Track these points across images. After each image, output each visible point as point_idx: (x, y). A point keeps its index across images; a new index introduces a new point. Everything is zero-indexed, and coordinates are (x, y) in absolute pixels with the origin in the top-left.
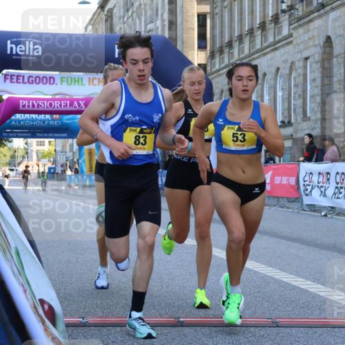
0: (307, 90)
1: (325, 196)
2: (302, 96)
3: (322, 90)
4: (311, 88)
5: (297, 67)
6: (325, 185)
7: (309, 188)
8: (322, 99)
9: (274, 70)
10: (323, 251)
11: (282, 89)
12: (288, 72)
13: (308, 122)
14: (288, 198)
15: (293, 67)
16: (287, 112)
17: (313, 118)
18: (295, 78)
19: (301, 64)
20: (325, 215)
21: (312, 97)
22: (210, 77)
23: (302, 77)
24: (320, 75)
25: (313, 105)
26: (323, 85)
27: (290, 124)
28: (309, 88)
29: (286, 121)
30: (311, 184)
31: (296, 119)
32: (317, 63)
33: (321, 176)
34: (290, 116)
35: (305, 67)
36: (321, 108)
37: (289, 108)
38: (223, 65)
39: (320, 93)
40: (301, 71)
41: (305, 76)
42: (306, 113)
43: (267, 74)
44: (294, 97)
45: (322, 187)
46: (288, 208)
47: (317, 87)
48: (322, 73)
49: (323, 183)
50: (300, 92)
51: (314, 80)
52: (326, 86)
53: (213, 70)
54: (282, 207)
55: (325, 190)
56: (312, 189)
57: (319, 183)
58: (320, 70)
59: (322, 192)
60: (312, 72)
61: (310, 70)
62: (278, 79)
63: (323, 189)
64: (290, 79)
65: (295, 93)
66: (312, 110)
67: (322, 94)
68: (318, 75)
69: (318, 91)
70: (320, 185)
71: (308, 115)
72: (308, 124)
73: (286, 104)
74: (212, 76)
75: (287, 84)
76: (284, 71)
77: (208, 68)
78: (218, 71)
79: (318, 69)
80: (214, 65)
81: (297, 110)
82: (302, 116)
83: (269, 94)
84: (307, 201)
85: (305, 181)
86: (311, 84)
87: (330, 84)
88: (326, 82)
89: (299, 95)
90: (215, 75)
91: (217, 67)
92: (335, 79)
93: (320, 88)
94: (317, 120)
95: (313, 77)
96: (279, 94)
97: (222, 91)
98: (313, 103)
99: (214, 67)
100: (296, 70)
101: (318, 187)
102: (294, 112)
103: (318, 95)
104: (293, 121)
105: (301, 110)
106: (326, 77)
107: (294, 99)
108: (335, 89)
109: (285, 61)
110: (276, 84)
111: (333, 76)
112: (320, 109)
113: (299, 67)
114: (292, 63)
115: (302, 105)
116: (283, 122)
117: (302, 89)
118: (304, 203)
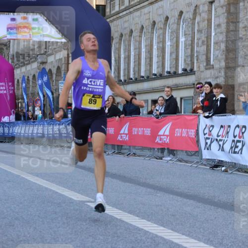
0: (211, 36)
1: (223, 150)
2: (206, 43)
3: (227, 36)
4: (215, 34)
5: (201, 12)
6: (224, 138)
7: (209, 141)
8: (226, 47)
9: (177, 14)
10: (219, 210)
11: (185, 35)
12: (191, 17)
13: (211, 71)
14: (186, 152)
15: (197, 11)
16: (189, 59)
17: (217, 66)
18: (198, 23)
19: (206, 8)
20: (226, 171)
21: (216, 43)
22: (108, 20)
23: (206, 22)
24: (225, 21)
25: (217, 52)
26: (228, 31)
27: (192, 72)
28: (213, 34)
29: (188, 69)
30: (211, 137)
31: (199, 67)
32: (222, 7)
33: (222, 129)
34: (193, 63)
35: (210, 11)
36: (226, 56)
37: (192, 56)
38: (123, 7)
39: (225, 39)
40: (205, 15)
41: (209, 21)
42: (210, 61)
43: (170, 17)
44: (198, 43)
45: (220, 140)
46: (186, 162)
47: (221, 33)
48: (228, 18)
49: (223, 137)
50: (204, 38)
51: (219, 26)
52: (232, 33)
53: (113, 12)
54: (180, 161)
55: (223, 144)
56: (211, 142)
57: (218, 136)
58: (226, 14)
59: (220, 145)
60: (217, 16)
61: (215, 15)
62: (181, 23)
63: (221, 143)
64: (193, 24)
65: (198, 39)
66: (216, 58)
67: (227, 41)
68: (223, 20)
69: (222, 37)
70: (218, 138)
71: (212, 63)
72: (211, 73)
73: (189, 51)
74: (111, 19)
75: (190, 29)
76: (188, 15)
77: (108, 10)
78: (118, 13)
79: (223, 13)
80: (114, 7)
81: (200, 57)
82: (205, 64)
83: (171, 40)
84: (206, 155)
85: (205, 134)
86: (215, 29)
87: (236, 30)
88: (232, 28)
89: (203, 42)
90: (115, 17)
91: (117, 9)
92: (241, 25)
93: (225, 34)
94: (220, 68)
95: (217, 23)
96: (182, 39)
97: (122, 35)
98: (217, 50)
99: (114, 9)
100: (200, 15)
101: (217, 140)
102: (197, 60)
103: (222, 42)
104: (195, 69)
105: (204, 57)
106: (232, 22)
107: (197, 46)
108: (240, 36)
109: (189, 5)
110: (178, 29)
111: (239, 22)
112: (224, 56)
113: (203, 12)
114: (196, 6)
115: (205, 52)
116: (185, 70)
117: (206, 36)
118: (204, 157)
